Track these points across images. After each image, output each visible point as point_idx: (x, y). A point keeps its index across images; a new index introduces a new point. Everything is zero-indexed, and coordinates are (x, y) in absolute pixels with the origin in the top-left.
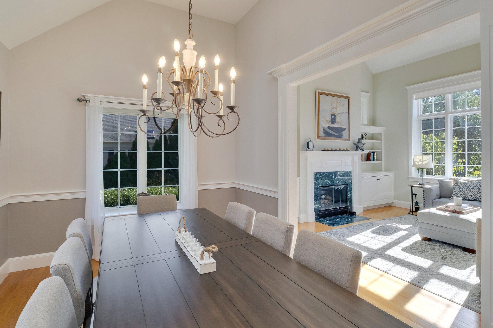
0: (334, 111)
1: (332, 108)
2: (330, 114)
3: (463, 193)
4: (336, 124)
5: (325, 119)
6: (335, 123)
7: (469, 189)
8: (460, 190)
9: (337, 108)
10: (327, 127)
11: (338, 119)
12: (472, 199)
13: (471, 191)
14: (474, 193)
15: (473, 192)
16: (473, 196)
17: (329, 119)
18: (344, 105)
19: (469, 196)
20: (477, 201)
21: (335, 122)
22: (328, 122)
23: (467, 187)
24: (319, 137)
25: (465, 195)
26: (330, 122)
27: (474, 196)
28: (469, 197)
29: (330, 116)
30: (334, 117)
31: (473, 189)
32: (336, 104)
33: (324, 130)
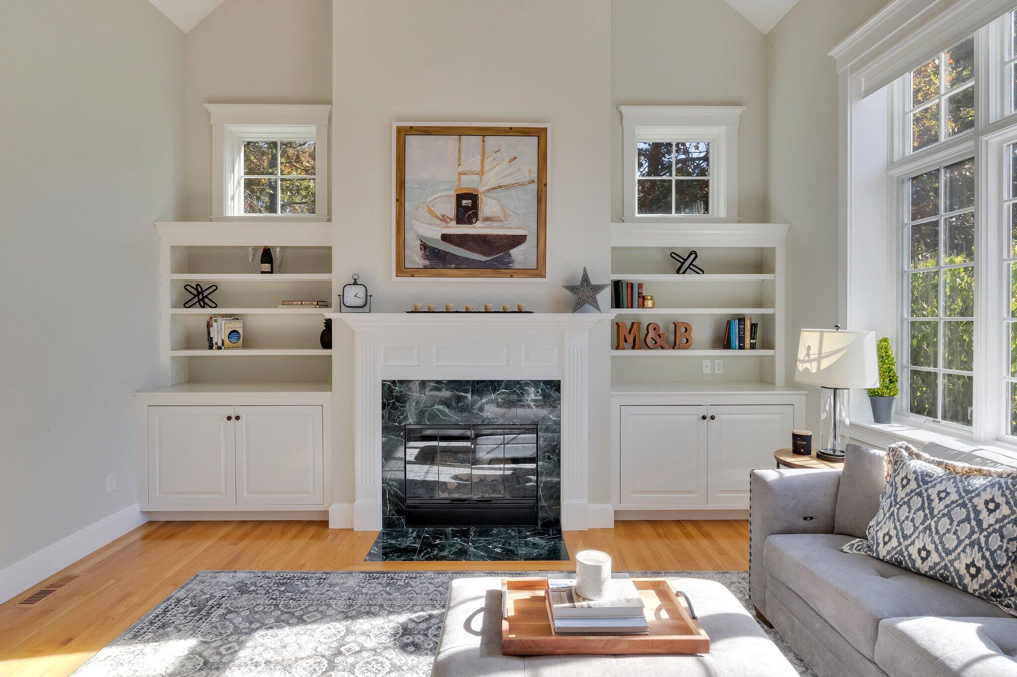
0: (469, 183)
1: (460, 174)
2: (453, 193)
3: (895, 528)
4: (478, 224)
5: (431, 212)
6: (477, 220)
7: (925, 515)
8: (893, 508)
9: (482, 173)
10: (439, 237)
11: (488, 207)
12: (931, 568)
13: (930, 529)
14: (941, 538)
15: (937, 532)
16: (934, 558)
17: (450, 210)
18: (515, 158)
19: (914, 550)
20: (952, 585)
21: (474, 220)
22: (444, 219)
23: (923, 503)
24: (402, 270)
25: (902, 540)
26: (451, 220)
27: (940, 555)
28: (915, 555)
29: (454, 200)
30: (469, 201)
31: (944, 515)
32: (479, 157)
33: (424, 246)
